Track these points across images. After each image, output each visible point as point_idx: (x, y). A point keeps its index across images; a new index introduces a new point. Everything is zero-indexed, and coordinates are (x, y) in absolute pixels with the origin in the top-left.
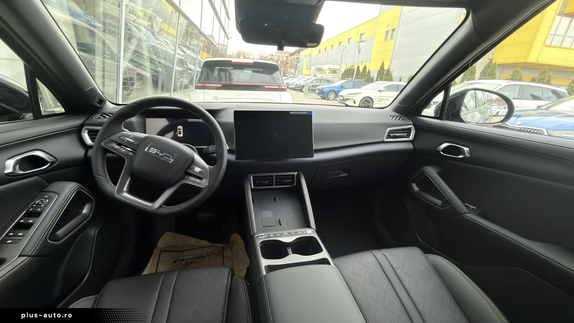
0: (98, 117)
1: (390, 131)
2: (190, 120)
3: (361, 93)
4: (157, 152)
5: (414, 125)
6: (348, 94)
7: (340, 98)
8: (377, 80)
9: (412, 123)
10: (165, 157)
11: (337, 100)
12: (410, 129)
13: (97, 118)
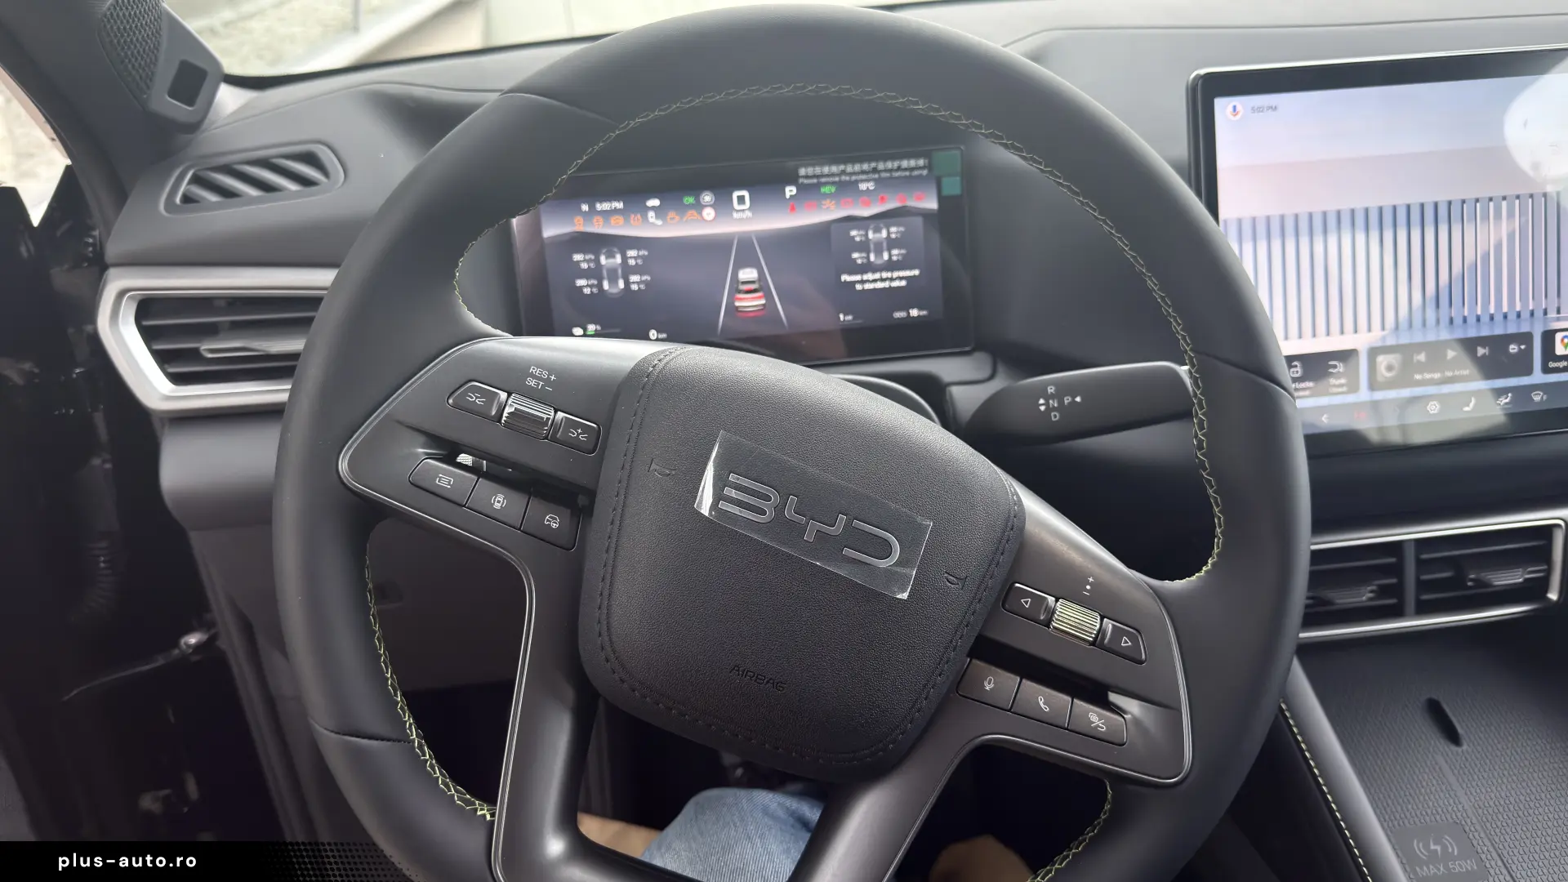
0: (187, 199)
2: (810, 171)
4: (779, 509)
10: (847, 551)
13: (178, 200)
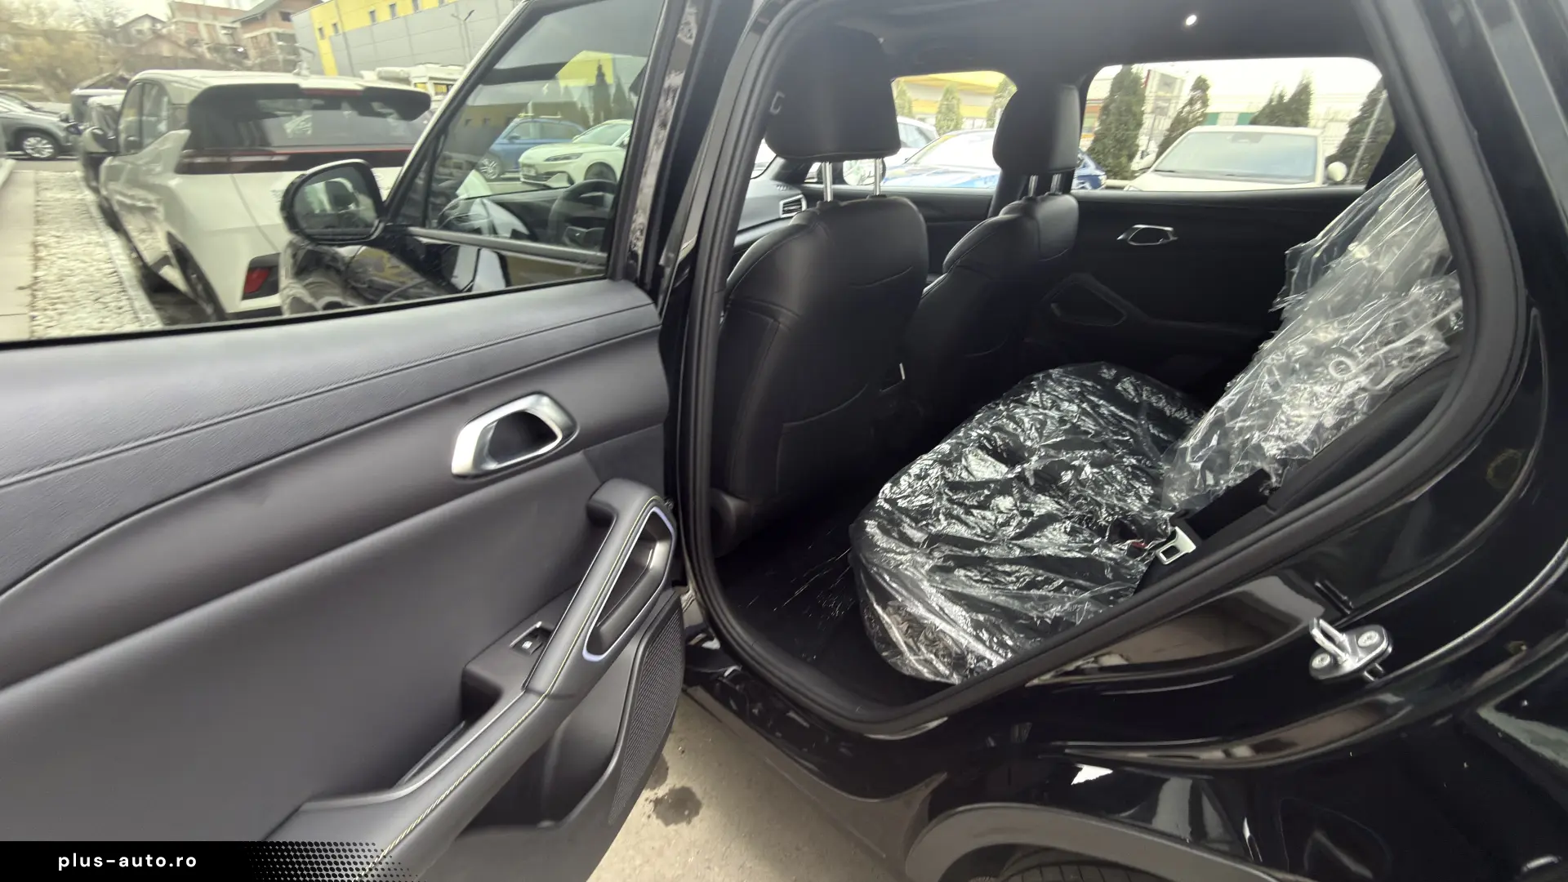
1: (784, 204)
3: (581, 154)
5: (803, 194)
6: (548, 160)
7: (525, 171)
8: (597, 121)
9: (800, 192)
11: (518, 179)
12: (799, 201)
